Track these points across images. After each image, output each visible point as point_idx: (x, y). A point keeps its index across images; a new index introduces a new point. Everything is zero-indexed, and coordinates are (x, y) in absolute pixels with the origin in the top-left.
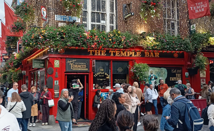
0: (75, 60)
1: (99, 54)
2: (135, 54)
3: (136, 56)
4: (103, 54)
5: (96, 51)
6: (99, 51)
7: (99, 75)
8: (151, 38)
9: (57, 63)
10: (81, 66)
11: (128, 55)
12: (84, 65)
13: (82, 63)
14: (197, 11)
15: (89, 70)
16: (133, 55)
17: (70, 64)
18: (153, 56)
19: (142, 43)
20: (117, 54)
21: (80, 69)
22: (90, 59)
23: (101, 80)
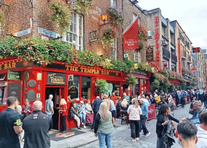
0: (55, 74)
1: (73, 70)
2: (96, 71)
3: (96, 73)
4: (76, 70)
5: (71, 67)
6: (73, 67)
7: (71, 88)
8: (109, 60)
9: (39, 76)
10: (60, 80)
11: (92, 72)
12: (62, 78)
13: (61, 77)
14: (129, 45)
15: (65, 83)
16: (95, 73)
17: (51, 77)
18: (106, 74)
19: (103, 64)
20: (85, 70)
21: (58, 83)
22: (67, 73)
23: (73, 92)
